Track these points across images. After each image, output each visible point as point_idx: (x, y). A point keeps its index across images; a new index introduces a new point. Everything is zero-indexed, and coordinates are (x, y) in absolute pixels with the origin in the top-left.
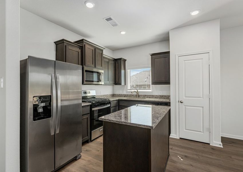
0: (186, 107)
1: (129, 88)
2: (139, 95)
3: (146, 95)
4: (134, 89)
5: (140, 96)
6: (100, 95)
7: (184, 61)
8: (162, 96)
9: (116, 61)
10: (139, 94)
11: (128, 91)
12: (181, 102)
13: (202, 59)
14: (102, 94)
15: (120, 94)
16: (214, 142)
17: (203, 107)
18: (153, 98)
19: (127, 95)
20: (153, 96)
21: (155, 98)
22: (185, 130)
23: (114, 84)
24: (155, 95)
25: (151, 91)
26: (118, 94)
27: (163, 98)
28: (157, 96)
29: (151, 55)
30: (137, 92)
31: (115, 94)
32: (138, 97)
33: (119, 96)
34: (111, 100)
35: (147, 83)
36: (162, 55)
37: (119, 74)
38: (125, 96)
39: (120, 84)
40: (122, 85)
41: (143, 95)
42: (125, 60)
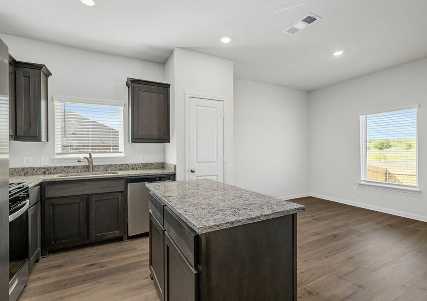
0: (198, 178)
1: (58, 149)
2: (93, 166)
3: (111, 165)
4: (72, 151)
5: (96, 169)
8: (147, 164)
9: (15, 66)
10: (94, 164)
11: (57, 157)
12: (192, 171)
13: (217, 108)
15: (23, 169)
18: (128, 170)
19: (56, 168)
20: (127, 167)
21: (133, 169)
23: (12, 136)
24: (132, 164)
27: (147, 167)
28: (135, 165)
29: (130, 81)
30: (90, 159)
32: (91, 171)
33: (21, 173)
34: (30, 186)
35: (111, 138)
36: (153, 87)
37: (32, 109)
38: (46, 171)
39: (36, 138)
40: (42, 140)
41: (104, 165)
42: (48, 74)
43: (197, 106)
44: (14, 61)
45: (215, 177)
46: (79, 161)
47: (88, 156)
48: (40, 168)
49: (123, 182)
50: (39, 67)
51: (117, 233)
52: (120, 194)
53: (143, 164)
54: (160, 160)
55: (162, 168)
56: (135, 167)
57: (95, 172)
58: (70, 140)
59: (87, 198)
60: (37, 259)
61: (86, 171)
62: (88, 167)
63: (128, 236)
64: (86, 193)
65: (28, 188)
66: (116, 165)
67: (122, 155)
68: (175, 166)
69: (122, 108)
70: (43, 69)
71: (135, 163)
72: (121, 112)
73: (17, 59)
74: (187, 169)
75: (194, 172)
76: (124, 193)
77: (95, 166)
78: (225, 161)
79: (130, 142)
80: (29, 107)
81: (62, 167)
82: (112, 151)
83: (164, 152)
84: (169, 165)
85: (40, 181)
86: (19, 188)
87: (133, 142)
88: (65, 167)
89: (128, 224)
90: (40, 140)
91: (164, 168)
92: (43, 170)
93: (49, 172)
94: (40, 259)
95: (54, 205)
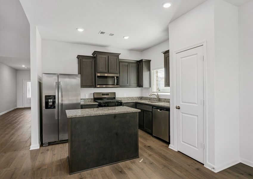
0: (183, 114)
5: (160, 100)
7: (180, 59)
9: (139, 62)
13: (197, 54)
15: (146, 97)
16: (207, 162)
17: (198, 116)
22: (182, 142)
23: (138, 86)
29: (163, 53)
30: (158, 95)
31: (143, 97)
39: (142, 86)
44: (137, 61)
45: (196, 117)
49: (151, 107)
52: (151, 112)
59: (144, 111)
65: (122, 102)
74: (175, 106)
75: (179, 109)
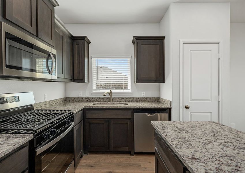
0: (192, 113)
1: (94, 87)
2: (112, 98)
3: (123, 98)
4: (101, 88)
5: (114, 100)
6: (43, 101)
8: (147, 98)
9: (73, 39)
10: (113, 97)
11: (94, 92)
13: (211, 50)
14: (47, 99)
18: (134, 102)
19: (93, 98)
20: (133, 100)
21: (137, 101)
23: (71, 80)
24: (136, 98)
25: (130, 92)
26: (74, 98)
27: (147, 101)
28: (139, 98)
30: (110, 94)
31: (69, 98)
32: (111, 101)
33: (77, 101)
34: (75, 112)
35: (123, 80)
36: (151, 41)
37: (80, 63)
38: (88, 100)
39: (83, 81)
40: (85, 82)
41: (119, 98)
42: (89, 42)
43: (190, 50)
44: (72, 36)
45: (209, 114)
46: (104, 95)
47: (109, 91)
48: (85, 98)
49: (130, 112)
50: (84, 38)
51: (126, 148)
52: (129, 120)
53: (144, 98)
54: (156, 96)
55: (157, 101)
56: (138, 100)
57: (114, 102)
58: (100, 81)
59: (108, 121)
60: (81, 156)
61: (108, 101)
62: (109, 98)
63: (134, 152)
64: (108, 117)
65: (73, 114)
66: (126, 98)
67: (130, 91)
68: (171, 102)
69: (129, 59)
70: (85, 39)
71: (138, 97)
72: (129, 62)
73: (74, 35)
74: (181, 105)
75: (188, 108)
76: (132, 120)
77: (114, 98)
78: (220, 100)
79: (135, 82)
80: (79, 63)
81: (96, 98)
82: (123, 88)
83: (159, 90)
84: (164, 101)
85: (83, 107)
86: (69, 114)
87: (137, 82)
88: (97, 98)
89: (134, 143)
90: (84, 82)
91: (159, 102)
92: (87, 99)
93: (90, 100)
94: (83, 156)
95: (90, 124)
